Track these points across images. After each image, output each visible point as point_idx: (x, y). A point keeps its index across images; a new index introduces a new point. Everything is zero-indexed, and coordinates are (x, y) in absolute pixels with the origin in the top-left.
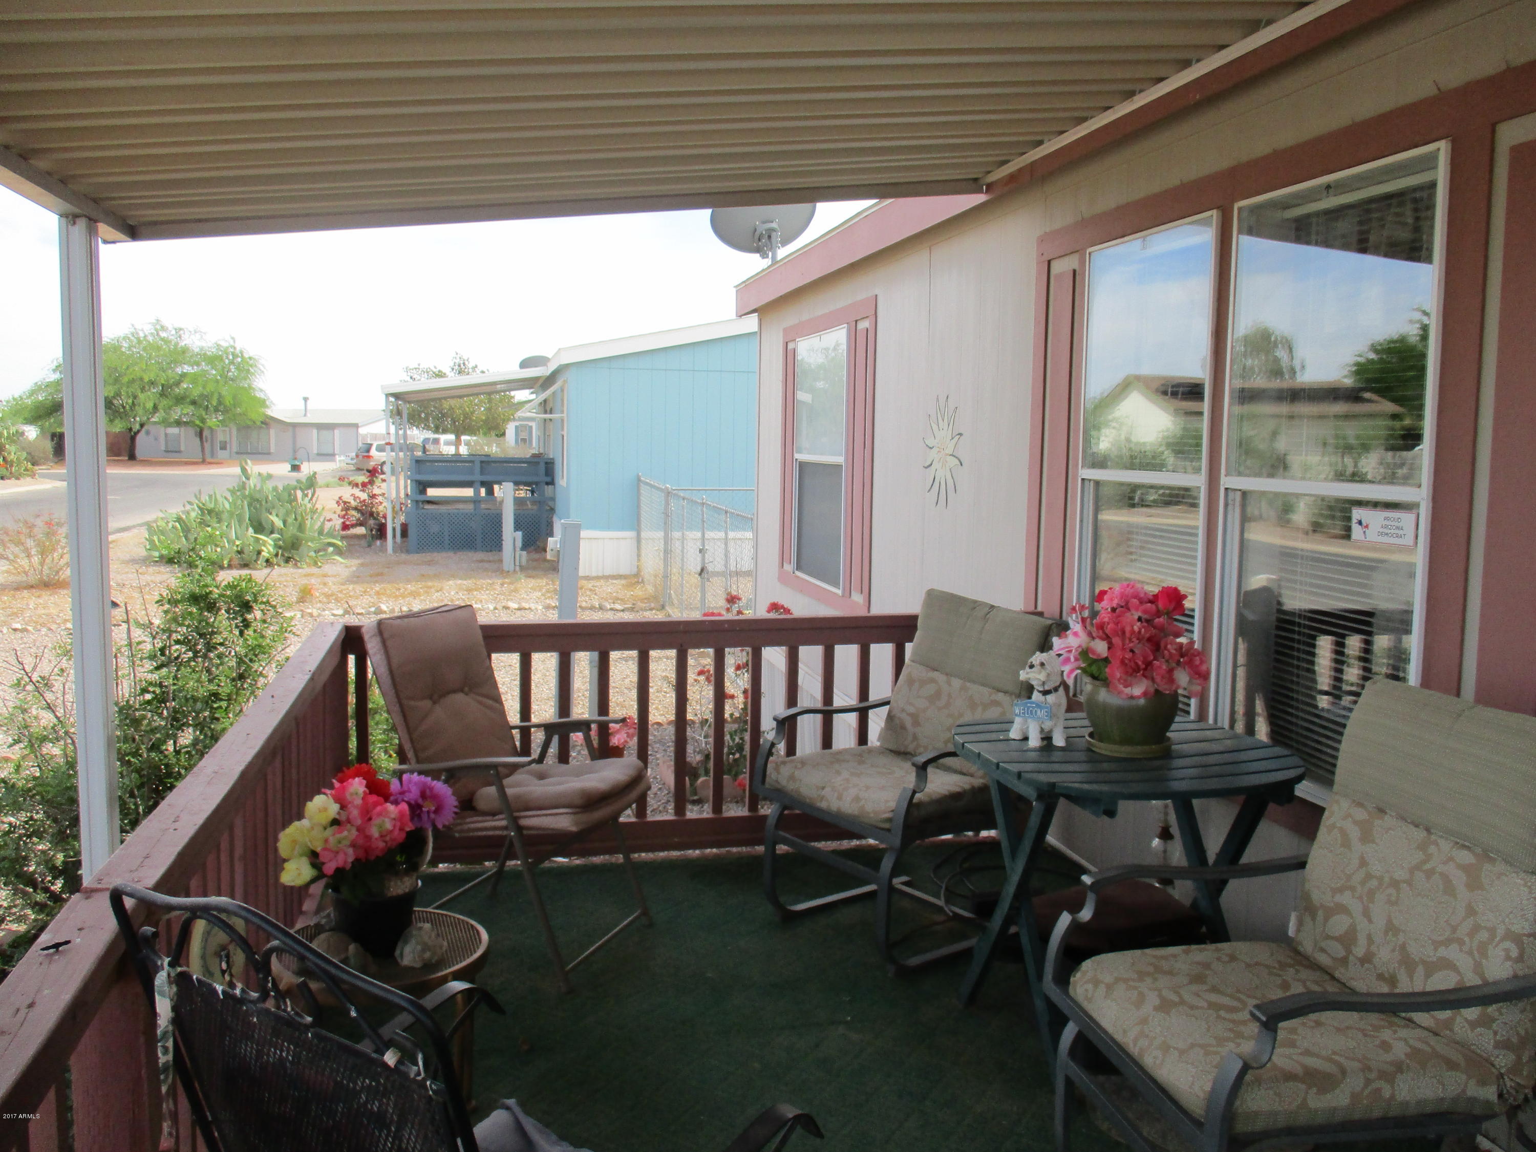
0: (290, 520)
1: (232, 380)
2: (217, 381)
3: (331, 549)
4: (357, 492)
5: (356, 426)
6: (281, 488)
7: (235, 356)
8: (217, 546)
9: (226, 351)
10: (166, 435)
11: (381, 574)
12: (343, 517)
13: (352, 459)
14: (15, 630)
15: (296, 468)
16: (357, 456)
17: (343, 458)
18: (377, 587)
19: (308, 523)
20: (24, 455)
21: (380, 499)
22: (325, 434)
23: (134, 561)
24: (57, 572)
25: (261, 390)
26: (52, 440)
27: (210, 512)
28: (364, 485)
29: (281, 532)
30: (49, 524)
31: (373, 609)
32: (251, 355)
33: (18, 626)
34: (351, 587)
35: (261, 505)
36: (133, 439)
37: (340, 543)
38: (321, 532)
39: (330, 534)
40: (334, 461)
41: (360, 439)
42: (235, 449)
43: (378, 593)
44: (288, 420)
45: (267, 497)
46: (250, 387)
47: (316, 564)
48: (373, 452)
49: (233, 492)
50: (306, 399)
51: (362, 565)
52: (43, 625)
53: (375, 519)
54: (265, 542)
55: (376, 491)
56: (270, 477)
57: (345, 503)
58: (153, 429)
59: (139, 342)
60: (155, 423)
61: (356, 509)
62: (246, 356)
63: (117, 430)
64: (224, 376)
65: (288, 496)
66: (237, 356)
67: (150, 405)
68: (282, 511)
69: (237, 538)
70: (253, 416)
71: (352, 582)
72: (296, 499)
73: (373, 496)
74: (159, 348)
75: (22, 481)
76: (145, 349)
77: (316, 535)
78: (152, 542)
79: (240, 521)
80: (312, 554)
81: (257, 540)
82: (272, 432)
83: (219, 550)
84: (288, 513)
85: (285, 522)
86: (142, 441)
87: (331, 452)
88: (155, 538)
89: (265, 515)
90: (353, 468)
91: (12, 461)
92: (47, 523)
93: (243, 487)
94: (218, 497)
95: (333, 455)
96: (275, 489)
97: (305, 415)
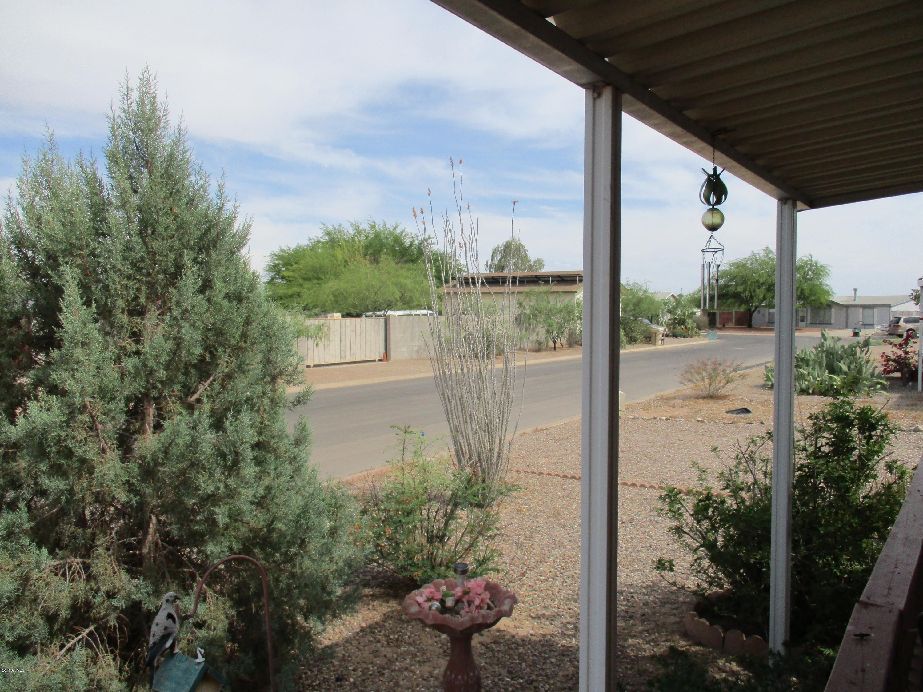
0: (852, 367)
1: (809, 280)
2: (801, 281)
3: (879, 386)
4: (895, 350)
5: (889, 306)
6: (846, 347)
7: (812, 266)
8: (806, 380)
9: (806, 263)
10: (769, 313)
11: (916, 405)
12: (885, 365)
13: (886, 328)
14: (698, 421)
15: (856, 334)
16: (890, 326)
17: (879, 327)
18: (913, 414)
19: (864, 368)
20: (695, 325)
21: (911, 354)
22: (868, 311)
23: (756, 386)
24: (717, 391)
25: (827, 285)
26: (708, 316)
27: (802, 360)
28: (901, 345)
29: (845, 373)
30: (714, 363)
31: (912, 428)
32: (822, 264)
33: (700, 419)
34: (894, 412)
35: (833, 357)
36: (751, 315)
37: (885, 383)
38: (872, 375)
39: (879, 377)
40: (873, 329)
41: (891, 314)
42: (809, 322)
43: (914, 417)
44: (843, 304)
45: (837, 352)
46: (821, 284)
47: (868, 395)
48: (901, 323)
49: (816, 348)
50: (856, 290)
51: (901, 397)
52: (712, 419)
53: (907, 367)
54: (835, 380)
55: (909, 349)
56: (839, 339)
57: (887, 356)
58: (762, 310)
59: (756, 261)
60: (764, 306)
61: (894, 361)
62: (819, 265)
63: (742, 310)
64: (806, 280)
65: (851, 352)
66: (813, 266)
67: (761, 296)
68: (848, 361)
69: (818, 376)
70: (823, 301)
71: (894, 409)
72: (855, 354)
73: (906, 353)
74: (768, 263)
75: (694, 338)
76: (759, 265)
77: (869, 377)
78: (767, 376)
79: (820, 366)
80: (866, 388)
81: (831, 378)
82: (833, 310)
83: (807, 383)
84: (851, 363)
85: (849, 368)
86: (756, 316)
87: (871, 323)
88: (770, 374)
89: (836, 363)
90: (886, 333)
91: (689, 328)
92: (713, 363)
93: (822, 346)
94: (807, 351)
95: (873, 325)
96: (843, 347)
97: (855, 300)
